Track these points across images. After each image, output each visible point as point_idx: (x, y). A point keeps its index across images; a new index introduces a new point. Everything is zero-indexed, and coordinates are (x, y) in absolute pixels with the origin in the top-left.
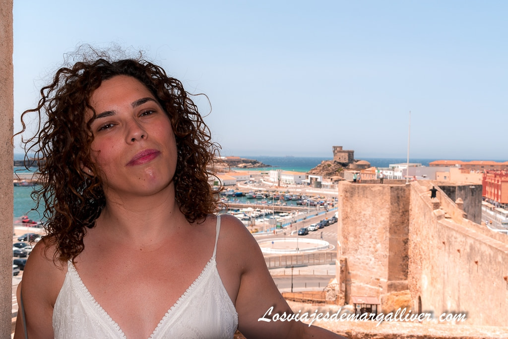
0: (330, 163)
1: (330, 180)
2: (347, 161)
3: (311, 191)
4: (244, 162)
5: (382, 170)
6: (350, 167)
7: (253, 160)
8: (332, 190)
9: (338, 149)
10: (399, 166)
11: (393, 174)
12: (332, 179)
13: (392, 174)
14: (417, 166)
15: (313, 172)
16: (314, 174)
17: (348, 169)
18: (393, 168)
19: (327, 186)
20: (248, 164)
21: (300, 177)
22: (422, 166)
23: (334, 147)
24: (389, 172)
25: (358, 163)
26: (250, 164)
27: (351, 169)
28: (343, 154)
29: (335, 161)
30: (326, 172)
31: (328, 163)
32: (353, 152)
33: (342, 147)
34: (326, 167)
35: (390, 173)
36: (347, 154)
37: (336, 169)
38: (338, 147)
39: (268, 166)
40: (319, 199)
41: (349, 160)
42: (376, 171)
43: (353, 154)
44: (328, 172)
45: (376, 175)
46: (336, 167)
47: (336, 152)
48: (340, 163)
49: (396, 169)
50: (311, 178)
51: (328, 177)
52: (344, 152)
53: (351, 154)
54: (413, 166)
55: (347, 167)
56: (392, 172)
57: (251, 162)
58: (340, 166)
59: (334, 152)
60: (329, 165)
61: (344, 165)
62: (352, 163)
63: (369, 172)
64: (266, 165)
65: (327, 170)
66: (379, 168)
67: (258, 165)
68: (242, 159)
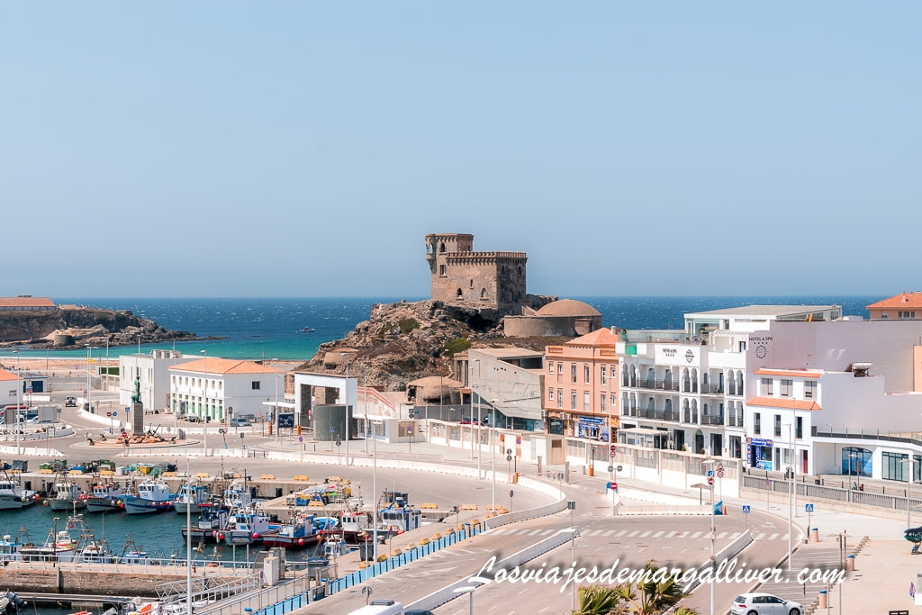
0: (409, 314)
1: (403, 396)
2: (493, 303)
3: (293, 458)
4: (71, 318)
5: (649, 341)
6: (507, 332)
7: (113, 312)
8: (404, 448)
9: (452, 247)
10: (731, 318)
11: (704, 358)
12: (413, 393)
13: (696, 362)
14: (818, 318)
15: (330, 357)
16: (332, 366)
17: (498, 341)
18: (704, 328)
19: (381, 429)
20: (89, 331)
21: (256, 385)
22: (846, 318)
23: (434, 239)
24: (682, 349)
25: (546, 311)
26: (100, 328)
27: (513, 341)
28: (474, 271)
29: (436, 305)
30: (387, 357)
31: (400, 312)
32: (520, 261)
33: (470, 238)
34: (394, 336)
35: (689, 355)
36: (492, 269)
37: (438, 340)
38: (451, 238)
39: (181, 335)
40: (316, 506)
41: (502, 297)
42: (620, 348)
43: (521, 272)
44: (398, 357)
45: (620, 368)
46: (439, 333)
47: (441, 260)
48: (458, 314)
49: (713, 336)
50: (307, 391)
51: (395, 381)
52: (480, 259)
53: (511, 270)
54: (801, 318)
55: (491, 332)
56: (696, 350)
57: (103, 321)
58: (462, 326)
59: (432, 262)
60: (409, 326)
61: (481, 324)
62: (517, 313)
63: (588, 353)
64: (170, 332)
65: (395, 350)
66: (632, 334)
67: (133, 330)
68: (63, 307)
